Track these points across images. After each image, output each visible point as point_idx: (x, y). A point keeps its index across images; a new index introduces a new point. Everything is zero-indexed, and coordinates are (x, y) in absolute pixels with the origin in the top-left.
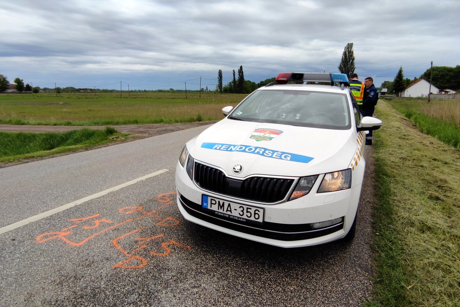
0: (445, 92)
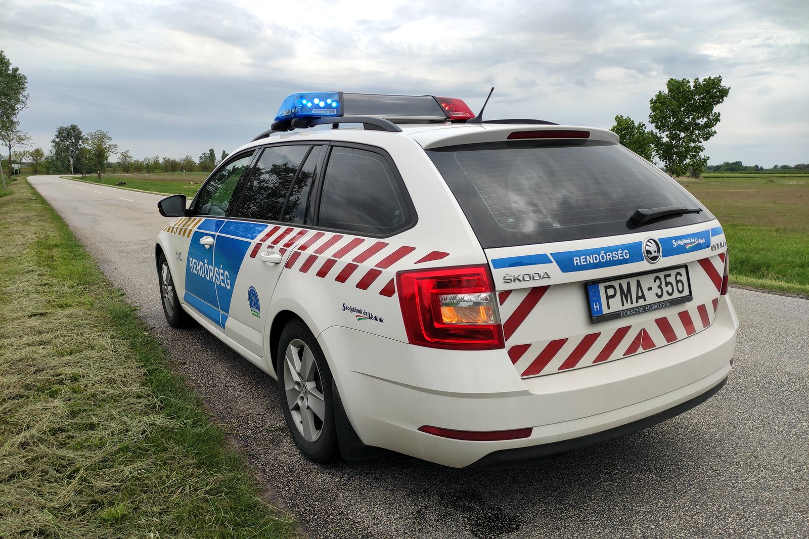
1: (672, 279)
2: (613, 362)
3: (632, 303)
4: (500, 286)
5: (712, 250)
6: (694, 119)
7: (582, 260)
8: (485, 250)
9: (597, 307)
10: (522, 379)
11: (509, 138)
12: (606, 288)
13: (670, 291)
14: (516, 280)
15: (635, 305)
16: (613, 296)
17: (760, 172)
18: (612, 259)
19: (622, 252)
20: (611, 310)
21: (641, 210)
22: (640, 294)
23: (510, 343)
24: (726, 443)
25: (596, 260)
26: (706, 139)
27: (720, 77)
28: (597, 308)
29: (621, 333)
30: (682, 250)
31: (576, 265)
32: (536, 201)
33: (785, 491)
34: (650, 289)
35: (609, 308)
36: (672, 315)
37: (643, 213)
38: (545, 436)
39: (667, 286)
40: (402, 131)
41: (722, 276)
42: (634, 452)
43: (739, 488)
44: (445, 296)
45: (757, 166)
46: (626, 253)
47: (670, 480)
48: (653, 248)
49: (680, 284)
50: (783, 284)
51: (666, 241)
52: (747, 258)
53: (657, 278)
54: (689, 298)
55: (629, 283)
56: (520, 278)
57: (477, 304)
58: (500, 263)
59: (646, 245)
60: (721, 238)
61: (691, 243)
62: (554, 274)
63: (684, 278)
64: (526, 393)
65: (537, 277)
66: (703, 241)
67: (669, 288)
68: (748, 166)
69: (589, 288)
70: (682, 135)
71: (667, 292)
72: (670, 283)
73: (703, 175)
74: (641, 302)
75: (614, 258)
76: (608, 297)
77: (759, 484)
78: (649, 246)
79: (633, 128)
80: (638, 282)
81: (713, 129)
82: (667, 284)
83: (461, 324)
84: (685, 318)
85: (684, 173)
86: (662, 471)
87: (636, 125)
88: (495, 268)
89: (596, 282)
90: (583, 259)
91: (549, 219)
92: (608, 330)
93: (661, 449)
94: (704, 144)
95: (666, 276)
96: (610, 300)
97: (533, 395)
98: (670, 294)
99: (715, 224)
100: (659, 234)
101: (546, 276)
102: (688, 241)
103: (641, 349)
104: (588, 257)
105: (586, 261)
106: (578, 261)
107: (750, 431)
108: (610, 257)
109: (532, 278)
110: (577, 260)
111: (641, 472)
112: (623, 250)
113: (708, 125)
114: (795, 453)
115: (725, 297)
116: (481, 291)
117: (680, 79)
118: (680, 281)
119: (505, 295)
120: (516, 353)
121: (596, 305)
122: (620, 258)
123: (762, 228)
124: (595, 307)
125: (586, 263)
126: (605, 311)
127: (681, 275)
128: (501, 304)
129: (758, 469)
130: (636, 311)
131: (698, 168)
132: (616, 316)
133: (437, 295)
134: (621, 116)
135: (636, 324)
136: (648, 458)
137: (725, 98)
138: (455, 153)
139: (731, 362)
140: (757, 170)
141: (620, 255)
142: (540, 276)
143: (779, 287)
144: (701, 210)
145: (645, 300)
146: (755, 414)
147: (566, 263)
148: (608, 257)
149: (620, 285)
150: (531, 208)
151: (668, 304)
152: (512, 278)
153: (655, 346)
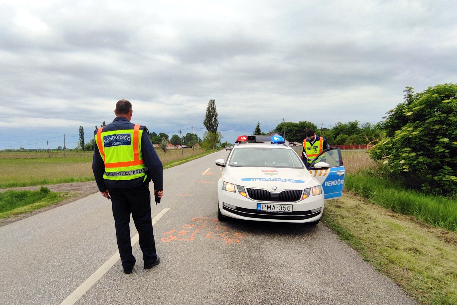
0: (294, 144)
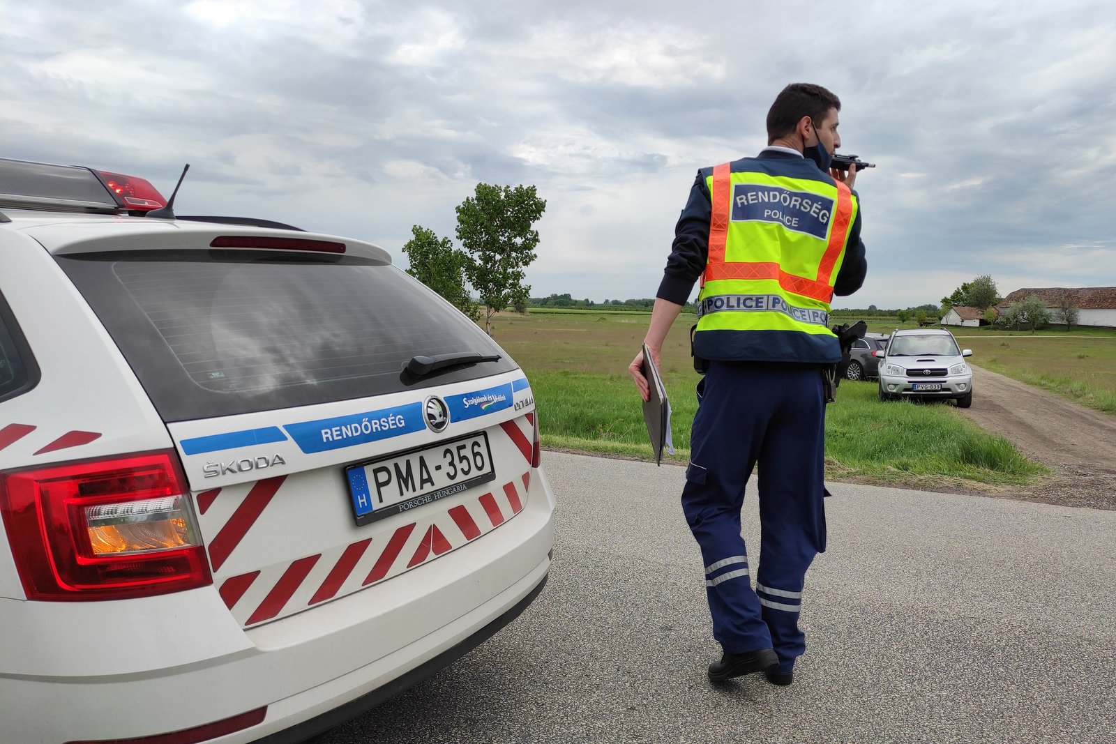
1: (467, 452)
2: (392, 580)
3: (414, 490)
4: (198, 483)
5: (516, 410)
6: (510, 239)
7: (335, 434)
8: (168, 425)
9: (362, 501)
10: (245, 630)
11: (213, 244)
12: (376, 472)
13: (466, 469)
14: (227, 472)
15: (419, 492)
16: (387, 483)
17: (591, 307)
18: (379, 430)
19: (393, 418)
20: (386, 503)
21: (419, 358)
22: (425, 476)
23: (221, 575)
24: (553, 664)
25: (357, 431)
26: (526, 264)
27: (534, 187)
28: (363, 503)
29: (402, 536)
30: (476, 411)
31: (325, 441)
32: (279, 345)
33: (619, 713)
34: (438, 468)
35: (381, 501)
36: (470, 501)
37: (420, 362)
38: (289, 715)
39: (461, 462)
40: (10, 221)
41: (531, 442)
42: (439, 702)
43: (568, 723)
44: (97, 508)
45: (587, 300)
46: (400, 419)
47: (484, 733)
48: (436, 410)
49: (478, 458)
50: (617, 444)
51: (455, 401)
52: (581, 413)
53: (448, 451)
54: (491, 476)
55: (408, 463)
56: (235, 468)
57: (159, 516)
58: (196, 446)
59: (428, 407)
60: (526, 394)
61: (488, 402)
62: (293, 457)
63: (483, 450)
64: (251, 652)
65: (262, 464)
66: (503, 398)
67: (465, 465)
68: (577, 299)
69: (350, 474)
70: (498, 257)
71: (462, 469)
72: (465, 458)
73: (529, 309)
74: (428, 488)
75: (383, 427)
76: (379, 485)
77: (591, 712)
78: (431, 408)
79: (436, 244)
80: (422, 459)
81: (533, 252)
82: (462, 459)
83: (132, 553)
84: (488, 503)
85: (505, 307)
86: (474, 722)
87: (440, 240)
88: (188, 453)
89: (359, 465)
90: (336, 431)
91: (300, 372)
92: (381, 534)
93: (475, 689)
94: (522, 268)
95: (459, 448)
96: (382, 489)
97: (264, 653)
98: (466, 473)
99: (519, 374)
100: (445, 391)
101: (277, 460)
102: (484, 399)
103: (431, 555)
104: (343, 428)
105: (341, 434)
106: (329, 435)
107: (581, 641)
108: (378, 426)
109: (254, 466)
110: (326, 433)
111: (447, 730)
112: (395, 415)
113: (528, 246)
114: (629, 660)
115: (536, 471)
116: (163, 495)
117: (492, 185)
118: (479, 454)
119: (207, 498)
120: (233, 591)
121: (362, 498)
122: (392, 427)
123: (595, 376)
124: (360, 501)
125: (340, 437)
126: (376, 505)
127: (479, 446)
128: (203, 512)
129: (590, 692)
130: (420, 502)
131: (521, 300)
132: (392, 511)
133: (81, 507)
134: (421, 228)
135: (423, 519)
136: (456, 706)
137: (542, 213)
138: (114, 263)
139: (550, 555)
140: (588, 305)
141: (391, 423)
142: (267, 462)
143: (613, 449)
144: (500, 358)
145: (433, 484)
146: (586, 617)
147: (309, 438)
148: (374, 426)
149: (396, 466)
150: (270, 356)
151: (464, 486)
152: (218, 469)
153: (450, 547)
